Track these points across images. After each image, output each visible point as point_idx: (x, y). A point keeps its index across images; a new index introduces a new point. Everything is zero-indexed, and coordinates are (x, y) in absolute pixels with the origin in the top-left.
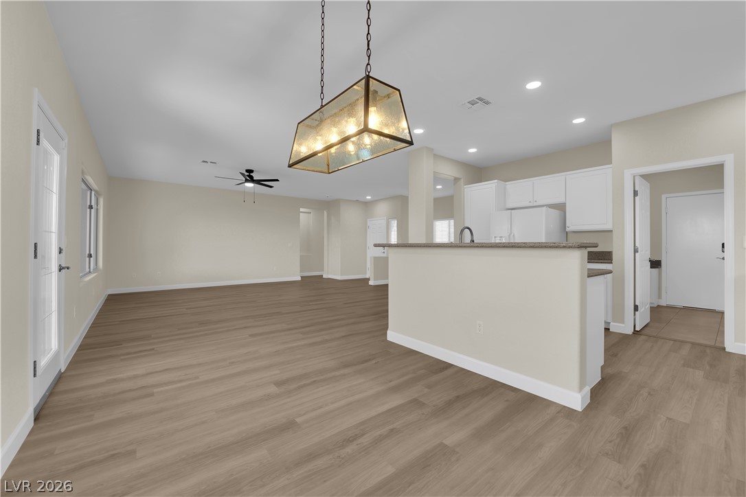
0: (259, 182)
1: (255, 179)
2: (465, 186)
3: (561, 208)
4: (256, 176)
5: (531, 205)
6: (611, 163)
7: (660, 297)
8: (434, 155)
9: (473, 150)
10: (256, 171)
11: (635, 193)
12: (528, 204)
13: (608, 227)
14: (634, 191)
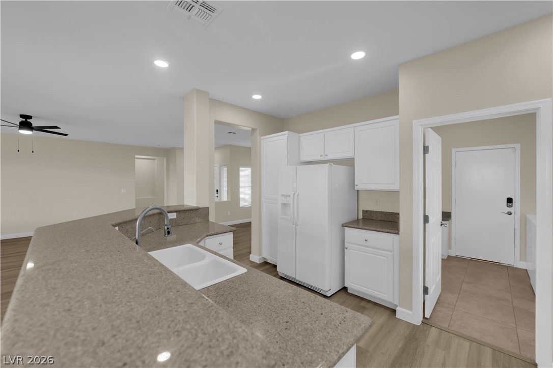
0: (41, 129)
1: (33, 125)
2: (262, 138)
3: (349, 163)
4: (35, 123)
5: (322, 159)
6: (397, 113)
7: (450, 247)
8: (211, 99)
9: (257, 97)
10: (35, 117)
11: (426, 150)
12: (318, 158)
13: (396, 187)
14: (424, 146)
